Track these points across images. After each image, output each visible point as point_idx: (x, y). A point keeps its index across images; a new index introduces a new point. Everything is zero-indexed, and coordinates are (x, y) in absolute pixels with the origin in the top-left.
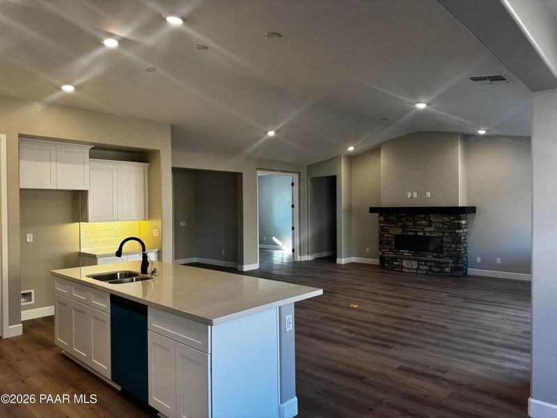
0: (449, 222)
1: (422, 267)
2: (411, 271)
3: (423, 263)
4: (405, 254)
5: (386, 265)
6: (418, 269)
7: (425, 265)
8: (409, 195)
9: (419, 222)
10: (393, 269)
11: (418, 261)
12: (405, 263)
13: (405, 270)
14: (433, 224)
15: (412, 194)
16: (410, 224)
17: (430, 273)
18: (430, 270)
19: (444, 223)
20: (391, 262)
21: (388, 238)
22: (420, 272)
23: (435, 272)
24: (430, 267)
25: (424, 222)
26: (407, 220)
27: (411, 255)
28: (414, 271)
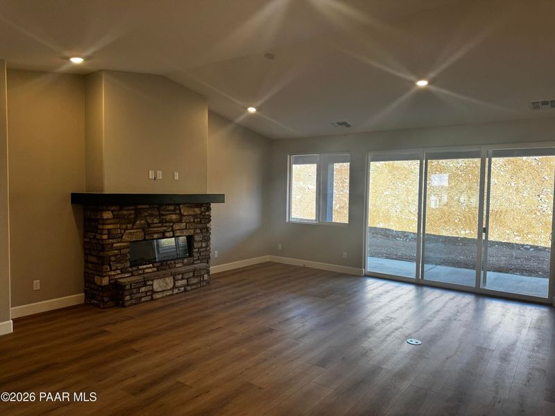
0: (201, 214)
1: (179, 283)
2: (165, 294)
3: (180, 277)
4: (147, 271)
5: (128, 298)
6: (174, 287)
7: (182, 279)
8: (151, 176)
9: (168, 217)
10: (139, 301)
11: (174, 275)
12: (157, 285)
13: (158, 296)
14: (184, 218)
15: (156, 174)
16: (156, 221)
17: (189, 288)
18: (188, 285)
19: (195, 216)
20: (135, 291)
21: (119, 249)
22: (176, 291)
23: (193, 284)
24: (187, 279)
25: (174, 217)
26: (151, 215)
27: (155, 269)
28: (170, 293)
